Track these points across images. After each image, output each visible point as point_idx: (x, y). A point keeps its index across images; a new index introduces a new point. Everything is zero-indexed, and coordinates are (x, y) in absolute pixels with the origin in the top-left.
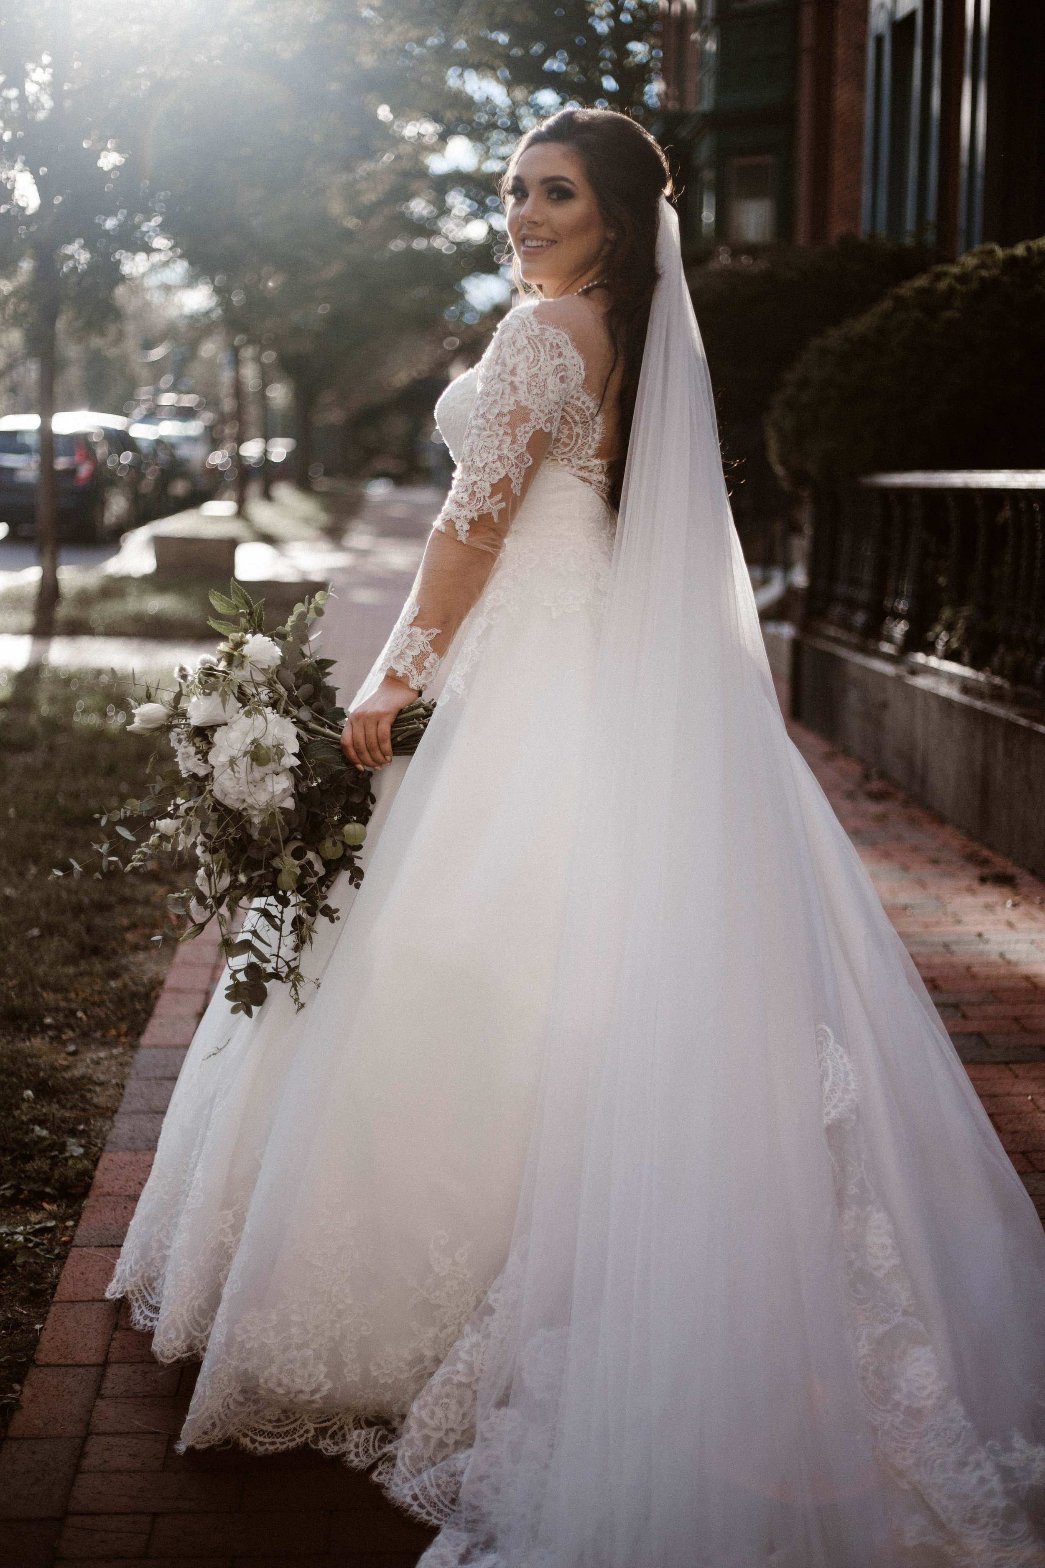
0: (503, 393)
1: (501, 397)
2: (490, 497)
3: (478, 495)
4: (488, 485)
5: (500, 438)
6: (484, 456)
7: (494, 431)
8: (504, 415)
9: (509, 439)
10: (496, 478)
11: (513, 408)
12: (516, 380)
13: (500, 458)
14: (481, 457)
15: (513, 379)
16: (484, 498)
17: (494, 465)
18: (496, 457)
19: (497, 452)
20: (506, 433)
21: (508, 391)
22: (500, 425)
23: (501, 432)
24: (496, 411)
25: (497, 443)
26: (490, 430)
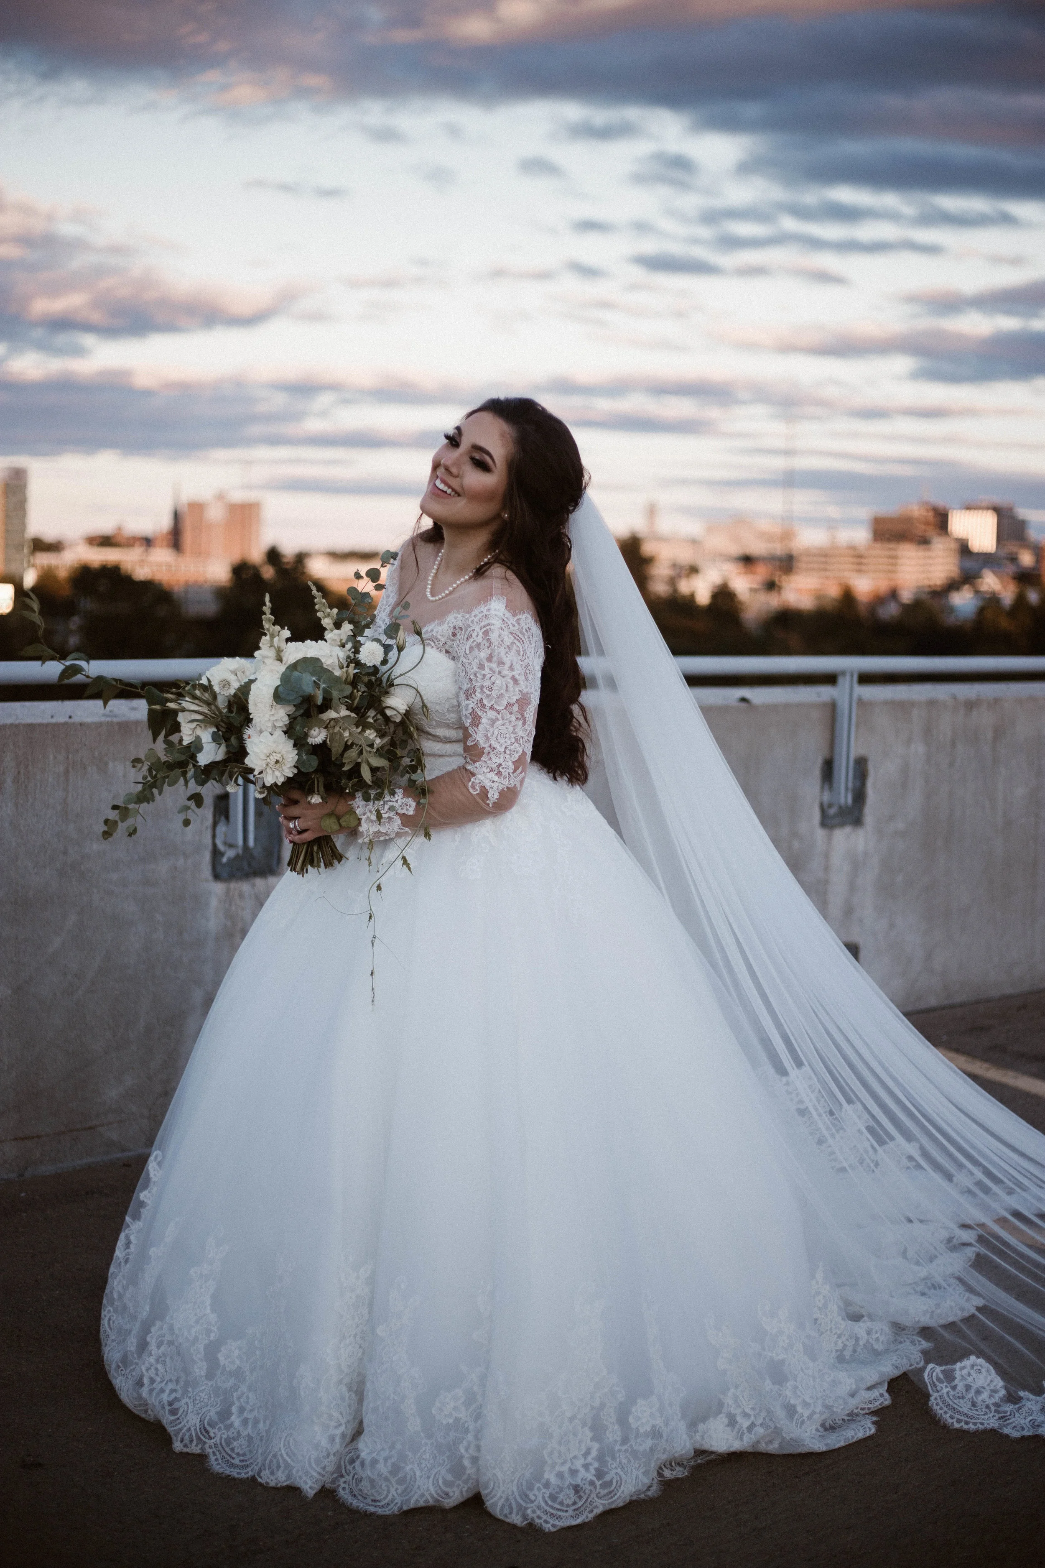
0: (507, 687)
1: (507, 690)
2: (515, 771)
3: (504, 774)
4: (510, 763)
5: (513, 724)
6: (503, 741)
7: (506, 719)
8: (512, 705)
9: (520, 723)
10: (516, 756)
11: (518, 697)
12: (515, 673)
13: (517, 740)
14: (499, 743)
15: (513, 673)
16: (509, 774)
17: (513, 747)
18: (513, 740)
19: (512, 736)
20: (517, 719)
21: (511, 684)
22: (511, 714)
23: (514, 719)
24: (505, 703)
25: (511, 729)
26: (503, 719)
